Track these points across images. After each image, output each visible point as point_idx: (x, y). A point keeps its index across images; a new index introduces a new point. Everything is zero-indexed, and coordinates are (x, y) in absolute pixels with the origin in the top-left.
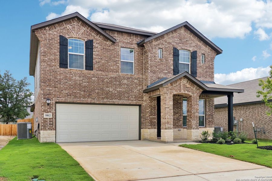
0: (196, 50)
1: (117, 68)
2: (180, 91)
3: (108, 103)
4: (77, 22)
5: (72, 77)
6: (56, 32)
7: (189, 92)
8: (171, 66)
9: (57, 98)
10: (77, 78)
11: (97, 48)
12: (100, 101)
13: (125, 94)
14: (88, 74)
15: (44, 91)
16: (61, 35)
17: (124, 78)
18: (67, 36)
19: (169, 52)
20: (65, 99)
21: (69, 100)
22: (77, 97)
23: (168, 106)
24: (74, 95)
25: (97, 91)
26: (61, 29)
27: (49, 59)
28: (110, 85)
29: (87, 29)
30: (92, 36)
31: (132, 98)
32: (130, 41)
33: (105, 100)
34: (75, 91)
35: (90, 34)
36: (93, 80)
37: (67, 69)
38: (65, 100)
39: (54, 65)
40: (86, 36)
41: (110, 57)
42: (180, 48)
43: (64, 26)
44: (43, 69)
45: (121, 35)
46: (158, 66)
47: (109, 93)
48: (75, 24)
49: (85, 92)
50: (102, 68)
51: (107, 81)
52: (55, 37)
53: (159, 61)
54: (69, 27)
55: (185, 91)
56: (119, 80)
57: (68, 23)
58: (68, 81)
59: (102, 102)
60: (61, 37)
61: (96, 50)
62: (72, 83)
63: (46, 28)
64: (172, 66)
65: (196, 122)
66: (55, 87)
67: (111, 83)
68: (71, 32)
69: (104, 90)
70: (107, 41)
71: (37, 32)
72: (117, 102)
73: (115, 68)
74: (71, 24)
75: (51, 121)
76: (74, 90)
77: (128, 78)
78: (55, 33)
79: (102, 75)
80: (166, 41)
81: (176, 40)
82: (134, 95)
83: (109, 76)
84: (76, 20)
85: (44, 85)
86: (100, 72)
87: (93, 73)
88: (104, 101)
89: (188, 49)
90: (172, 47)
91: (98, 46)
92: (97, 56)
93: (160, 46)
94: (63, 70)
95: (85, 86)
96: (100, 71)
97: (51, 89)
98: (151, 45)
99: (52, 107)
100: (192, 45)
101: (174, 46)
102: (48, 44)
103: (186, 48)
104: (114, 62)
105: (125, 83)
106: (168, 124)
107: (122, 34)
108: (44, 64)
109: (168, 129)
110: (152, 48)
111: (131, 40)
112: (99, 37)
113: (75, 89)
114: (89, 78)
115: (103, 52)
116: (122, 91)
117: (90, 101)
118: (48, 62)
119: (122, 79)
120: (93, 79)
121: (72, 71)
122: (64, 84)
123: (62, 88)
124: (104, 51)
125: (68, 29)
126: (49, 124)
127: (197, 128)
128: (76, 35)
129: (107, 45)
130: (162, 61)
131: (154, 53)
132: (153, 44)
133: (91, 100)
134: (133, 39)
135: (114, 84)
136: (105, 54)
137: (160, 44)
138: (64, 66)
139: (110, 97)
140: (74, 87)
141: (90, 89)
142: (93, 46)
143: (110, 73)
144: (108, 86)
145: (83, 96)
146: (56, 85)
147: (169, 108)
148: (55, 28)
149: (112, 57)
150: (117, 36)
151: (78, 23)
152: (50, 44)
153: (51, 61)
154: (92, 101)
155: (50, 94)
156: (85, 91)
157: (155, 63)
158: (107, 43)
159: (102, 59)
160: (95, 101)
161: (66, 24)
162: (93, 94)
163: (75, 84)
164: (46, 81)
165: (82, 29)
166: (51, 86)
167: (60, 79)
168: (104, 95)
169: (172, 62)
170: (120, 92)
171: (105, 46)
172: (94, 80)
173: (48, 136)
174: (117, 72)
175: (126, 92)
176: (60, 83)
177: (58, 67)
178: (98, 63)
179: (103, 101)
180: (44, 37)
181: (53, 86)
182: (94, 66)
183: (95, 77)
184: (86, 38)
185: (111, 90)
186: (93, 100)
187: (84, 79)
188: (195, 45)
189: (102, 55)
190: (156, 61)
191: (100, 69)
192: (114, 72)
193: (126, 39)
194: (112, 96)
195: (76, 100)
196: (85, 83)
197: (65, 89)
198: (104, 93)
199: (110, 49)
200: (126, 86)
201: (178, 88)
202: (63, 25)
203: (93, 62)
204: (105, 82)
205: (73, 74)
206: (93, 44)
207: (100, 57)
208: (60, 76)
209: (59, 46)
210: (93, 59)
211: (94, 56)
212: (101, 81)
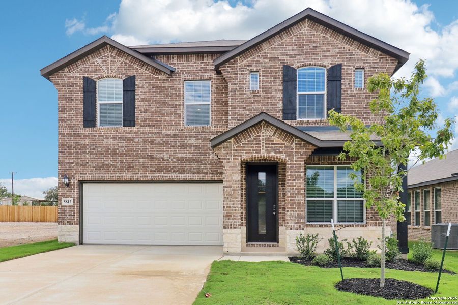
0: (340, 62)
1: (177, 118)
2: (257, 153)
3: (161, 180)
4: (110, 51)
5: (102, 140)
6: (79, 72)
7: (280, 152)
8: (277, 103)
9: (80, 175)
10: (110, 141)
11: (142, 87)
12: (147, 177)
13: (191, 162)
14: (127, 133)
15: (61, 165)
16: (86, 76)
17: (190, 134)
18: (94, 77)
19: (273, 76)
20: (92, 175)
21: (98, 177)
22: (109, 171)
23: (228, 183)
24: (105, 169)
25: (141, 160)
26: (86, 67)
27: (69, 116)
28: (165, 148)
29: (126, 59)
30: (134, 69)
31: (206, 169)
32: (201, 68)
33: (155, 175)
34: (107, 163)
35: (130, 66)
36: (135, 142)
37: (95, 129)
38: (92, 177)
39: (75, 124)
40: (124, 71)
41: (165, 101)
42: (299, 64)
43: (89, 62)
44: (61, 131)
45: (184, 59)
46: (248, 106)
47: (162, 162)
48: (106, 55)
49: (122, 163)
50: (150, 121)
51: (158, 142)
52: (77, 82)
53: (251, 96)
54: (97, 61)
55: (269, 153)
56: (181, 139)
57: (96, 56)
58: (96, 147)
59: (150, 179)
60: (86, 80)
61: (141, 92)
62: (102, 149)
63: (64, 70)
64: (281, 102)
65: (298, 214)
66: (78, 158)
67: (167, 144)
68: (100, 70)
69: (153, 158)
70: (159, 74)
71: (53, 77)
72: (177, 177)
73: (173, 118)
74: (101, 55)
75: (71, 211)
76: (105, 161)
77: (198, 134)
78: (77, 75)
79: (151, 133)
80: (266, 56)
81: (288, 50)
82: (210, 164)
83: (164, 133)
84: (109, 48)
85: (62, 156)
86: (148, 128)
87: (136, 131)
88: (154, 177)
89: (321, 62)
90: (280, 65)
91: (143, 85)
92: (143, 101)
93: (253, 67)
94: (89, 131)
95: (122, 154)
96: (146, 126)
97: (71, 161)
98: (232, 69)
99: (73, 189)
100: (328, 54)
101: (284, 63)
102: (68, 93)
103: (313, 62)
104: (173, 107)
105: (192, 144)
106: (229, 219)
107: (187, 57)
108: (62, 124)
109: (228, 228)
110: (236, 74)
111: (204, 65)
112: (145, 70)
113: (107, 158)
114: (129, 140)
115: (151, 94)
116: (186, 158)
117: (131, 177)
118: (67, 120)
119: (186, 137)
120: (136, 140)
121: (102, 131)
122: (90, 152)
123: (88, 158)
124: (154, 92)
125: (97, 65)
126: (69, 215)
127: (300, 227)
128: (108, 73)
129: (159, 80)
130: (257, 96)
131: (240, 81)
132: (237, 66)
133: (132, 175)
134: (207, 62)
135: (171, 146)
136: (155, 96)
137: (253, 63)
138: (89, 125)
139: (164, 169)
140: (105, 156)
141: (130, 158)
142: (135, 85)
143: (164, 128)
144: (161, 151)
145: (119, 169)
146: (79, 154)
147: (230, 186)
148: (77, 67)
149: (167, 100)
150: (176, 62)
151: (112, 53)
152: (70, 93)
153: (72, 118)
154: (133, 177)
155: (70, 169)
156: (123, 161)
157: (242, 100)
158: (159, 77)
159: (150, 105)
160: (138, 177)
161: (92, 58)
162: (136, 165)
163: (107, 152)
164: (65, 150)
165: (117, 61)
166: (71, 156)
167: (84, 145)
168: (155, 167)
169: (280, 95)
170: (183, 160)
171: (155, 83)
172: (138, 142)
173: (68, 233)
174: (177, 125)
175: (194, 160)
176: (85, 152)
177: (82, 127)
178: (144, 112)
179: (151, 177)
180: (62, 84)
181: (75, 156)
182: (138, 119)
183: (138, 138)
184: (124, 74)
185: (166, 156)
186: (134, 175)
187: (121, 143)
188: (337, 53)
189: (150, 99)
190: (245, 96)
191: (148, 123)
192: (172, 125)
193: (194, 64)
194: (169, 168)
195: (109, 177)
196: (123, 149)
197: (92, 161)
198: (154, 162)
199: (164, 87)
200: (193, 148)
201: (251, 147)
202: (89, 60)
203: (135, 113)
204: (155, 144)
205: (103, 136)
206: (135, 83)
207: (146, 103)
208: (85, 141)
209: (82, 94)
210: (135, 108)
211: (137, 103)
212: (149, 142)
